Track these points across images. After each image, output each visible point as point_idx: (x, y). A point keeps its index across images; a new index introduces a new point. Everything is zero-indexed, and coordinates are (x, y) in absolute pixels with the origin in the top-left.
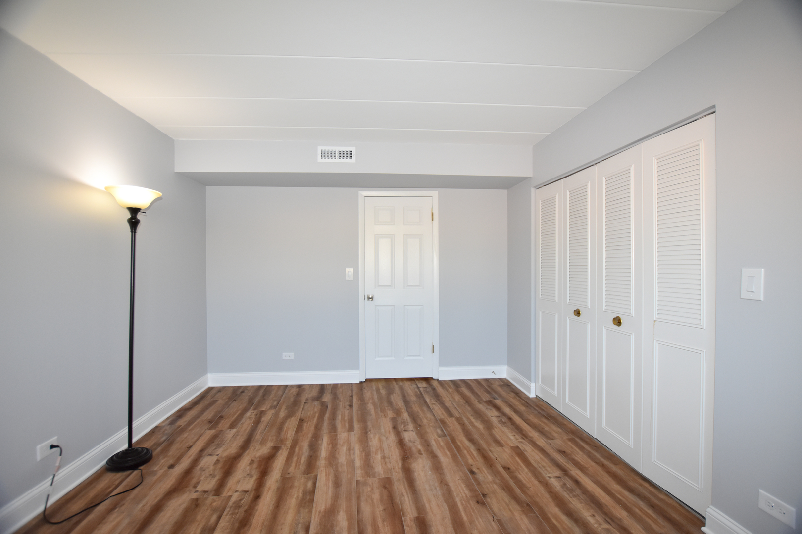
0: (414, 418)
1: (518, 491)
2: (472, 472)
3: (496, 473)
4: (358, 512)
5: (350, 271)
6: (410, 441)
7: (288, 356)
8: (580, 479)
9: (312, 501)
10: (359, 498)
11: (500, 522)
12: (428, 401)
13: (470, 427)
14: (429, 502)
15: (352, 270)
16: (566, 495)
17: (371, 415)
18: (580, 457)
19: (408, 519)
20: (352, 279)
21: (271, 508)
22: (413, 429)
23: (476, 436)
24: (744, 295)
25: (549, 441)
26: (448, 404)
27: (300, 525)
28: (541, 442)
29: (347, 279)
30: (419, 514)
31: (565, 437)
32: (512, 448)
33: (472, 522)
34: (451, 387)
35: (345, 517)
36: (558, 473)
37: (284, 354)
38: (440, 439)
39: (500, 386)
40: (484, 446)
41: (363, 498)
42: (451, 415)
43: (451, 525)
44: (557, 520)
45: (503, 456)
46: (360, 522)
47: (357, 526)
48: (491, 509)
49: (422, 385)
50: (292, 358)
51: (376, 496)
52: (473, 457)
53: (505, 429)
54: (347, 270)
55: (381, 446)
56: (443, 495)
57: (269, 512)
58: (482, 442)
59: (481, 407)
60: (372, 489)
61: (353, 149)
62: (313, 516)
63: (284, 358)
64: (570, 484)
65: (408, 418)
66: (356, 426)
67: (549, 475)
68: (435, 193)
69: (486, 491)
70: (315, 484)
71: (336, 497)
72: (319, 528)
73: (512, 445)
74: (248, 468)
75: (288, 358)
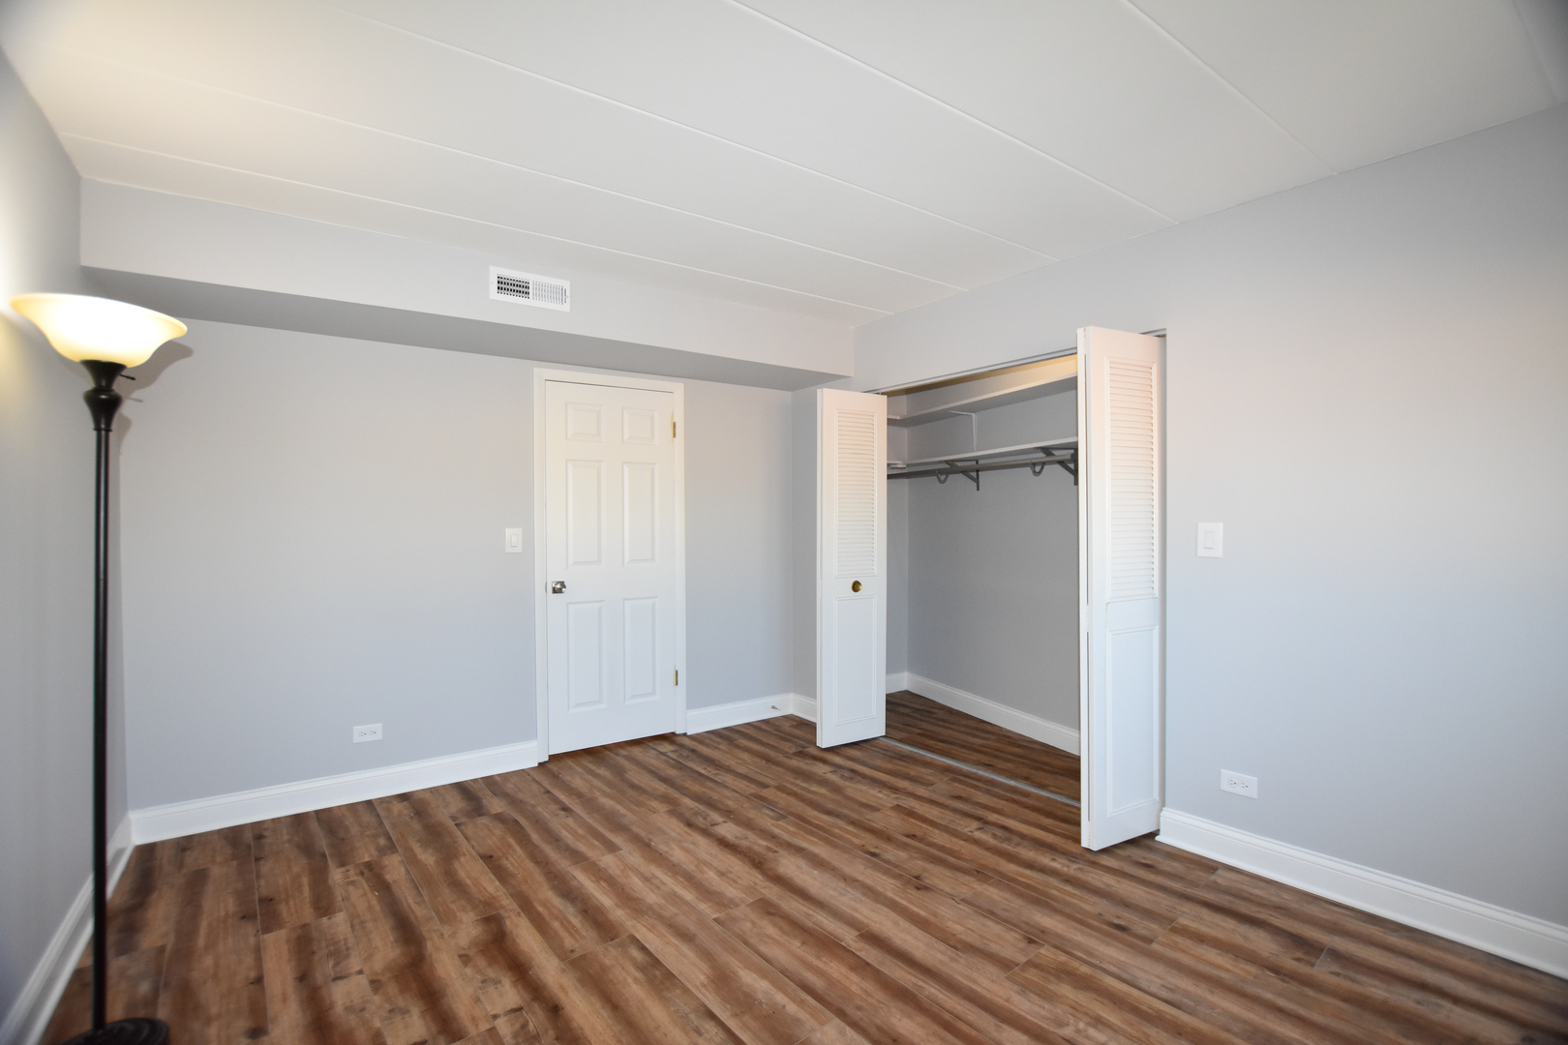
0: (710, 804)
1: (952, 860)
2: (873, 855)
3: (904, 846)
4: (767, 960)
5: (513, 536)
6: (737, 837)
7: (366, 732)
8: (1004, 824)
9: (669, 976)
10: (746, 943)
11: (964, 900)
12: (703, 772)
13: (810, 796)
14: (856, 910)
15: (519, 531)
16: (1005, 846)
17: (624, 816)
18: (982, 798)
19: (851, 942)
20: (519, 549)
21: (605, 1015)
22: (723, 820)
23: (830, 806)
24: (1201, 552)
25: (930, 788)
26: (742, 770)
27: (692, 1016)
28: (921, 791)
29: (508, 550)
30: (858, 930)
31: (945, 779)
32: (892, 808)
33: (935, 915)
34: (719, 743)
35: (754, 975)
36: (975, 825)
37: (357, 729)
38: (780, 823)
39: (796, 727)
40: (855, 816)
41: (753, 941)
42: (765, 786)
43: (914, 927)
44: (1024, 878)
45: (892, 822)
46: (784, 972)
47: (786, 979)
48: (942, 891)
49: (666, 747)
50: (379, 736)
51: (771, 930)
52: (855, 835)
53: (860, 786)
54: (508, 532)
55: (697, 859)
56: (864, 894)
57: (610, 1022)
58: (846, 811)
59: (795, 762)
60: (753, 923)
61: (566, 284)
62: (700, 996)
63: (357, 739)
64: (999, 833)
65: (697, 804)
66: (616, 839)
67: (969, 829)
68: (678, 387)
69: (916, 873)
70: (643, 949)
71: (707, 955)
72: (728, 1006)
73: (890, 805)
74: (469, 971)
75: (369, 738)
